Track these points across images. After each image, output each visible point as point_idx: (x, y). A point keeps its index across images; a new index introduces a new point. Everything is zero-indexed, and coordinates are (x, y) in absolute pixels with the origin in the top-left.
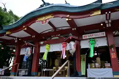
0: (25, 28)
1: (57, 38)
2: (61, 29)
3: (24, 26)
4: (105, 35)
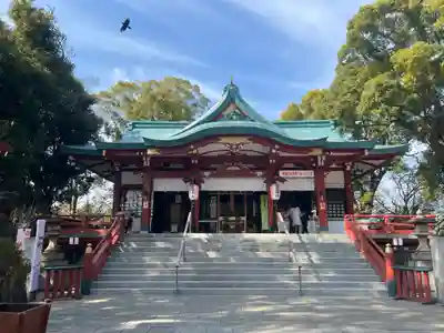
0: (194, 149)
2: (243, 153)
4: (313, 176)
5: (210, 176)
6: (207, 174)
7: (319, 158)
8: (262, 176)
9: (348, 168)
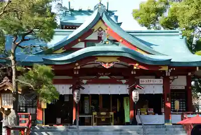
0: (78, 66)
1: (107, 77)
3: (77, 64)
4: (162, 83)
5: (87, 83)
6: (84, 81)
7: (167, 71)
8: (126, 84)
9: (190, 74)
